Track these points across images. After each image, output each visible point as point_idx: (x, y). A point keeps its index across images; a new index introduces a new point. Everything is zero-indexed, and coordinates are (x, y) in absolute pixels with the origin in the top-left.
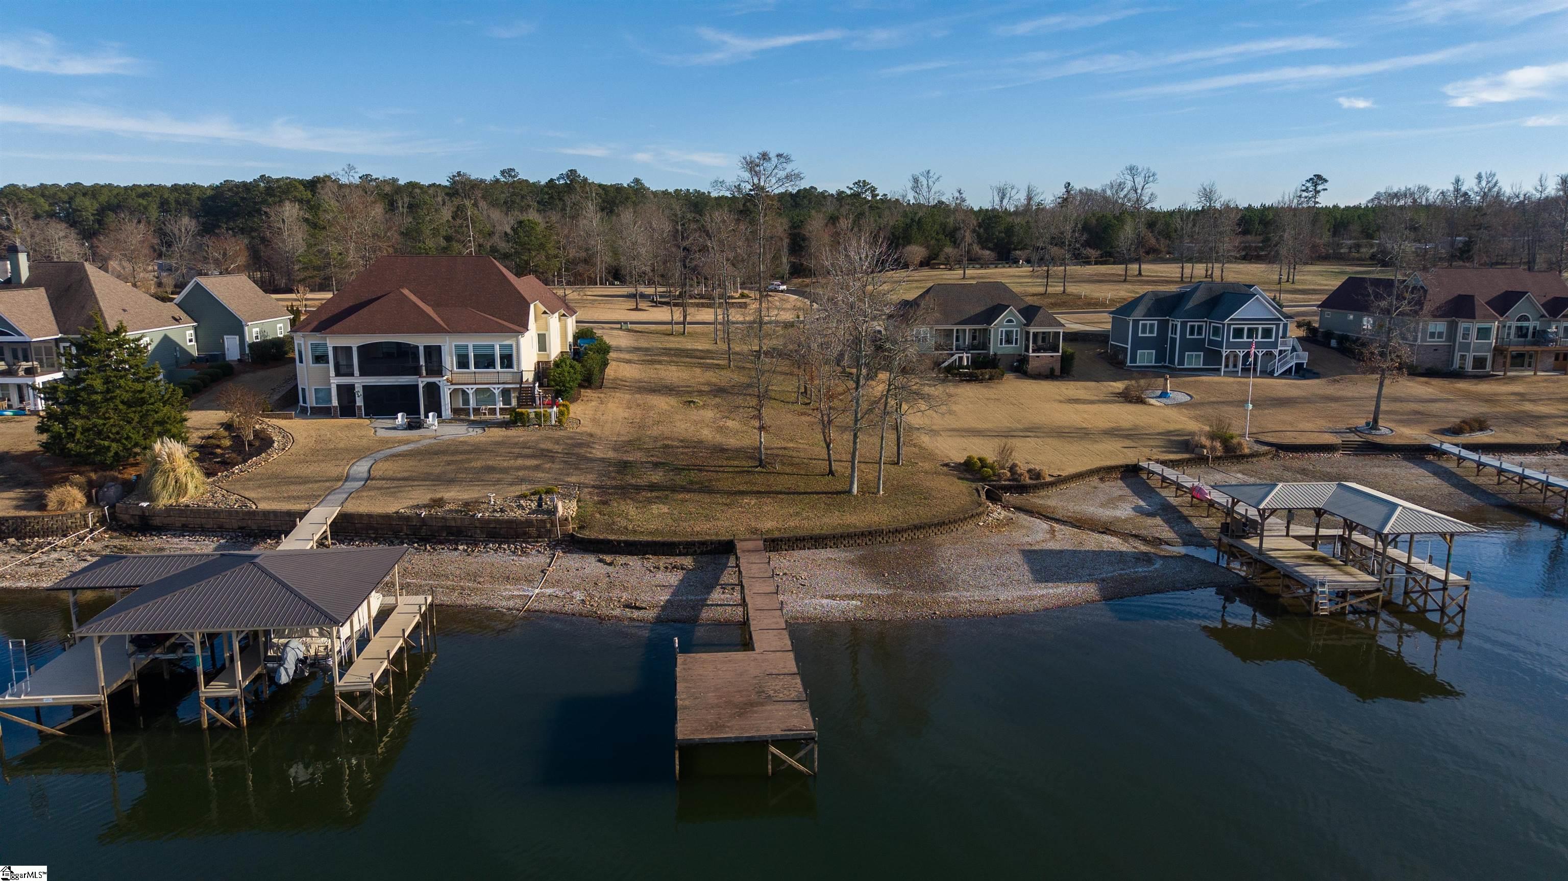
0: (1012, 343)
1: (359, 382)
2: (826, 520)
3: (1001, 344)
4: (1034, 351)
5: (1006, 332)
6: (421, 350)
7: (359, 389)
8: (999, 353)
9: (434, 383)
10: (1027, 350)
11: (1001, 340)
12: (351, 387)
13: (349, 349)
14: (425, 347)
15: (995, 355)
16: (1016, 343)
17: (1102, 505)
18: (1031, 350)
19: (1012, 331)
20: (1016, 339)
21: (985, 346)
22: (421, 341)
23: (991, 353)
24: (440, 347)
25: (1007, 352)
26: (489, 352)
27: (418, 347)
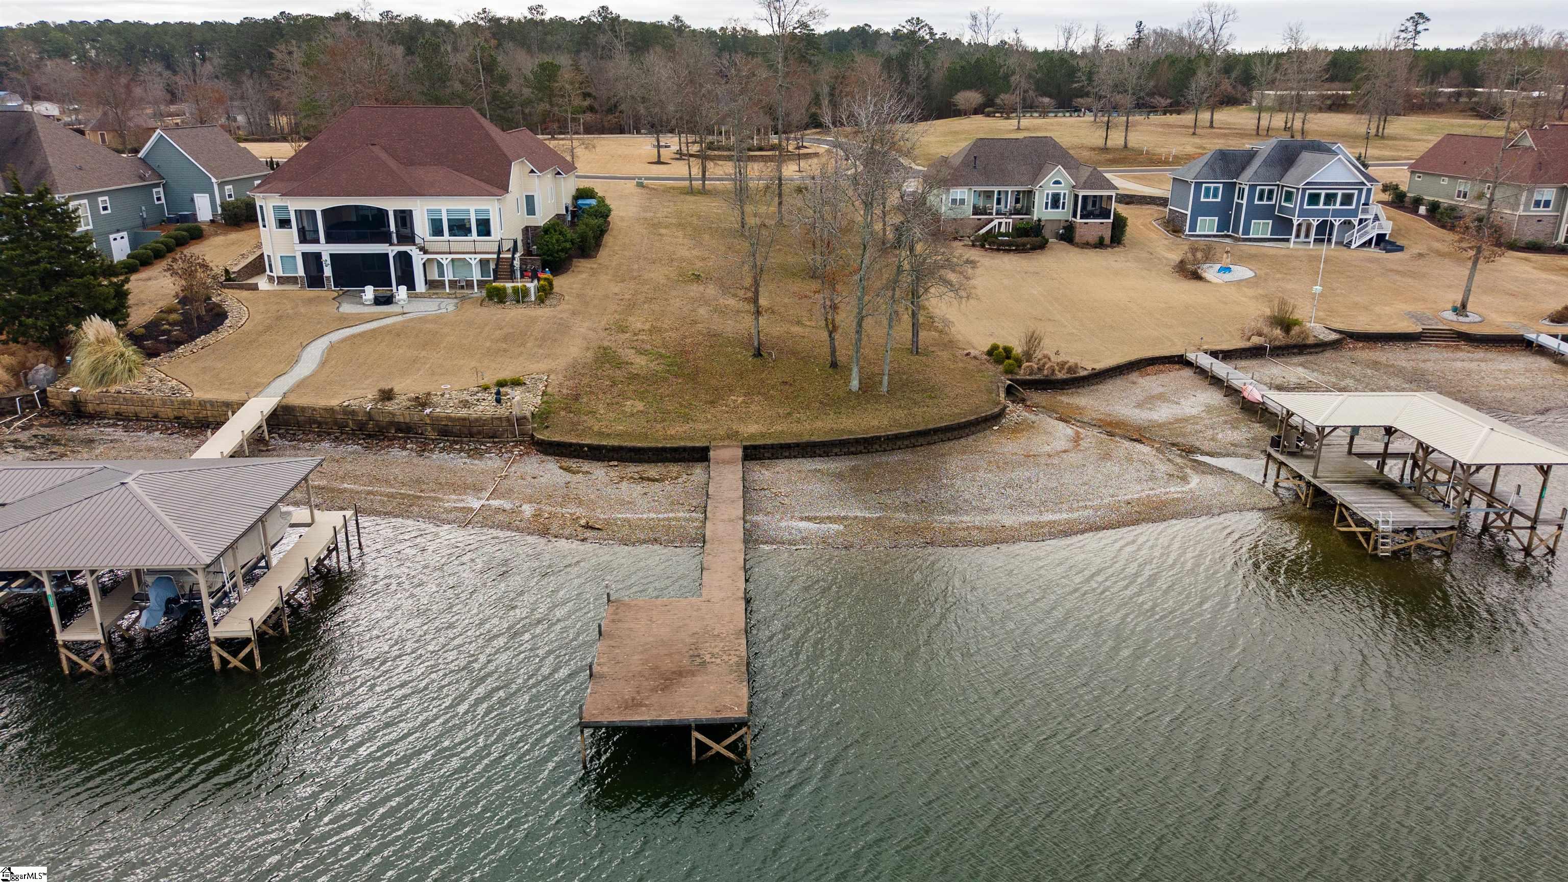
0: (1058, 208)
1: (326, 250)
2: (819, 424)
3: (1046, 208)
4: (1081, 217)
5: (1053, 194)
6: (391, 214)
7: (326, 258)
8: (1043, 218)
9: (406, 252)
10: (1075, 216)
11: (1047, 204)
12: (318, 256)
13: (313, 213)
14: (395, 211)
15: (1039, 220)
16: (1063, 208)
17: (1139, 405)
18: (1078, 216)
19: (1059, 194)
20: (1064, 204)
21: (1028, 211)
22: (391, 205)
23: (1035, 218)
24: (411, 211)
25: (1052, 218)
26: (464, 218)
27: (387, 212)
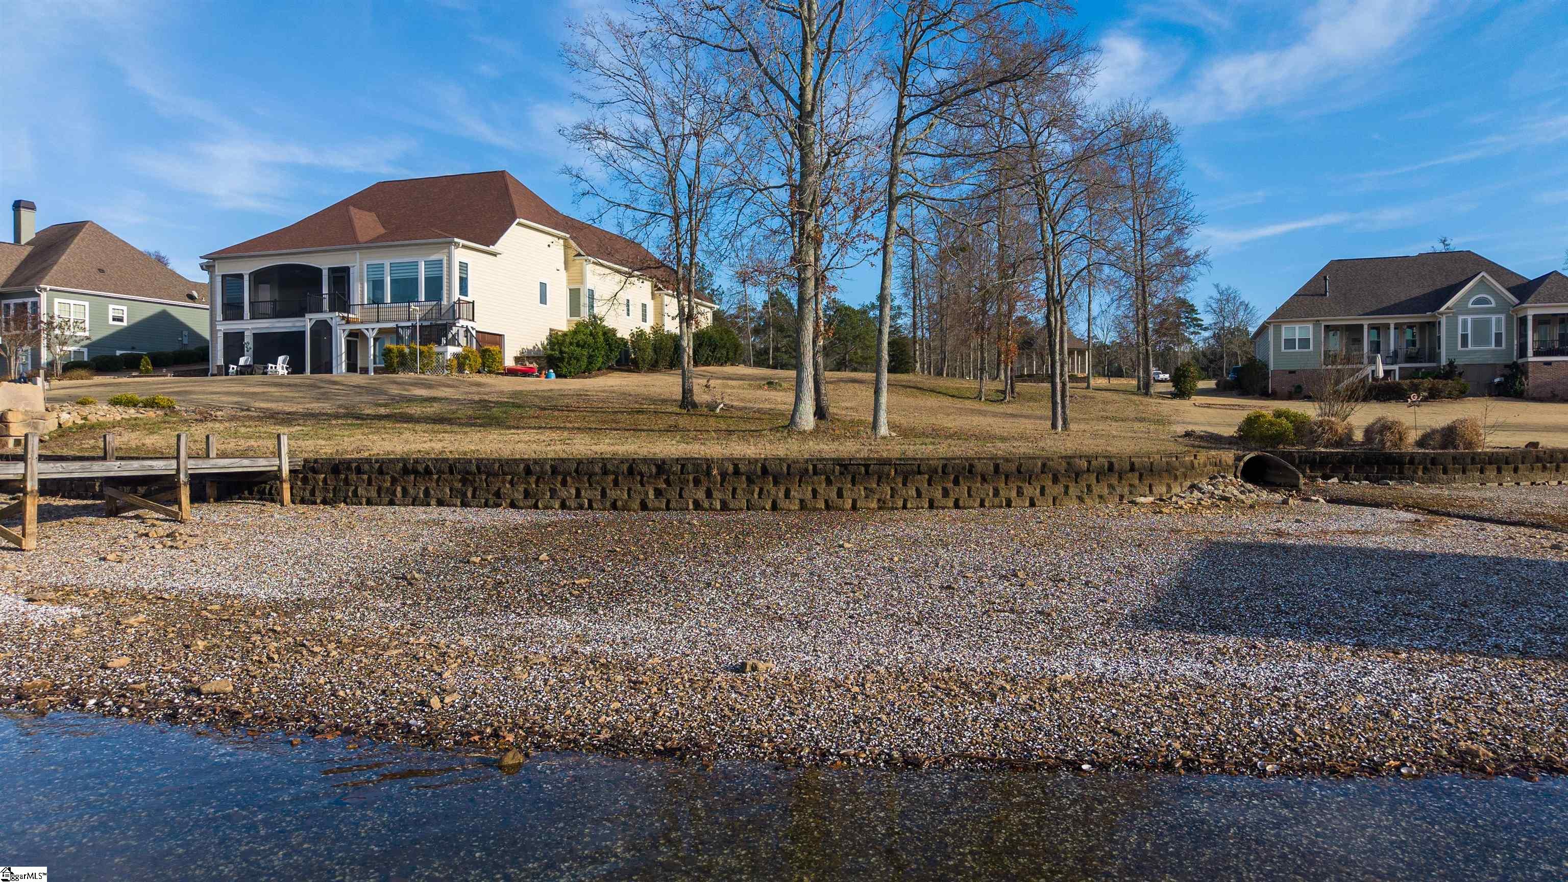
0: (1488, 343)
1: (249, 327)
3: (1465, 343)
4: (1536, 354)
5: (1475, 322)
6: (325, 273)
7: (248, 339)
8: (1459, 362)
9: (326, 321)
10: (1523, 352)
11: (1465, 337)
12: (241, 335)
13: (241, 276)
14: (332, 270)
15: (1451, 364)
16: (1498, 342)
18: (1530, 352)
19: (1488, 321)
20: (1498, 336)
21: (1434, 356)
22: (324, 262)
23: (1444, 362)
24: (346, 270)
25: (1477, 360)
26: (411, 275)
27: (319, 271)
